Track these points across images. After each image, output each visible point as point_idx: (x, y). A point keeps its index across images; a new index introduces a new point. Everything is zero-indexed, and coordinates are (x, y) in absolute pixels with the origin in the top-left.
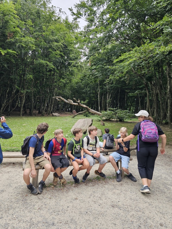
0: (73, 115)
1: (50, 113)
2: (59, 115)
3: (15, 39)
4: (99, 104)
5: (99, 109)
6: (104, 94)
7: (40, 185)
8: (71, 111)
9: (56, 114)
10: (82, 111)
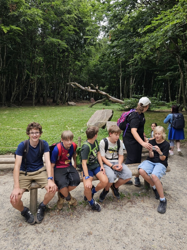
0: (91, 104)
1: (66, 102)
2: (75, 104)
3: (18, 11)
4: (121, 90)
5: (121, 96)
6: (126, 78)
7: (39, 210)
8: (89, 100)
9: (72, 103)
10: (101, 98)
